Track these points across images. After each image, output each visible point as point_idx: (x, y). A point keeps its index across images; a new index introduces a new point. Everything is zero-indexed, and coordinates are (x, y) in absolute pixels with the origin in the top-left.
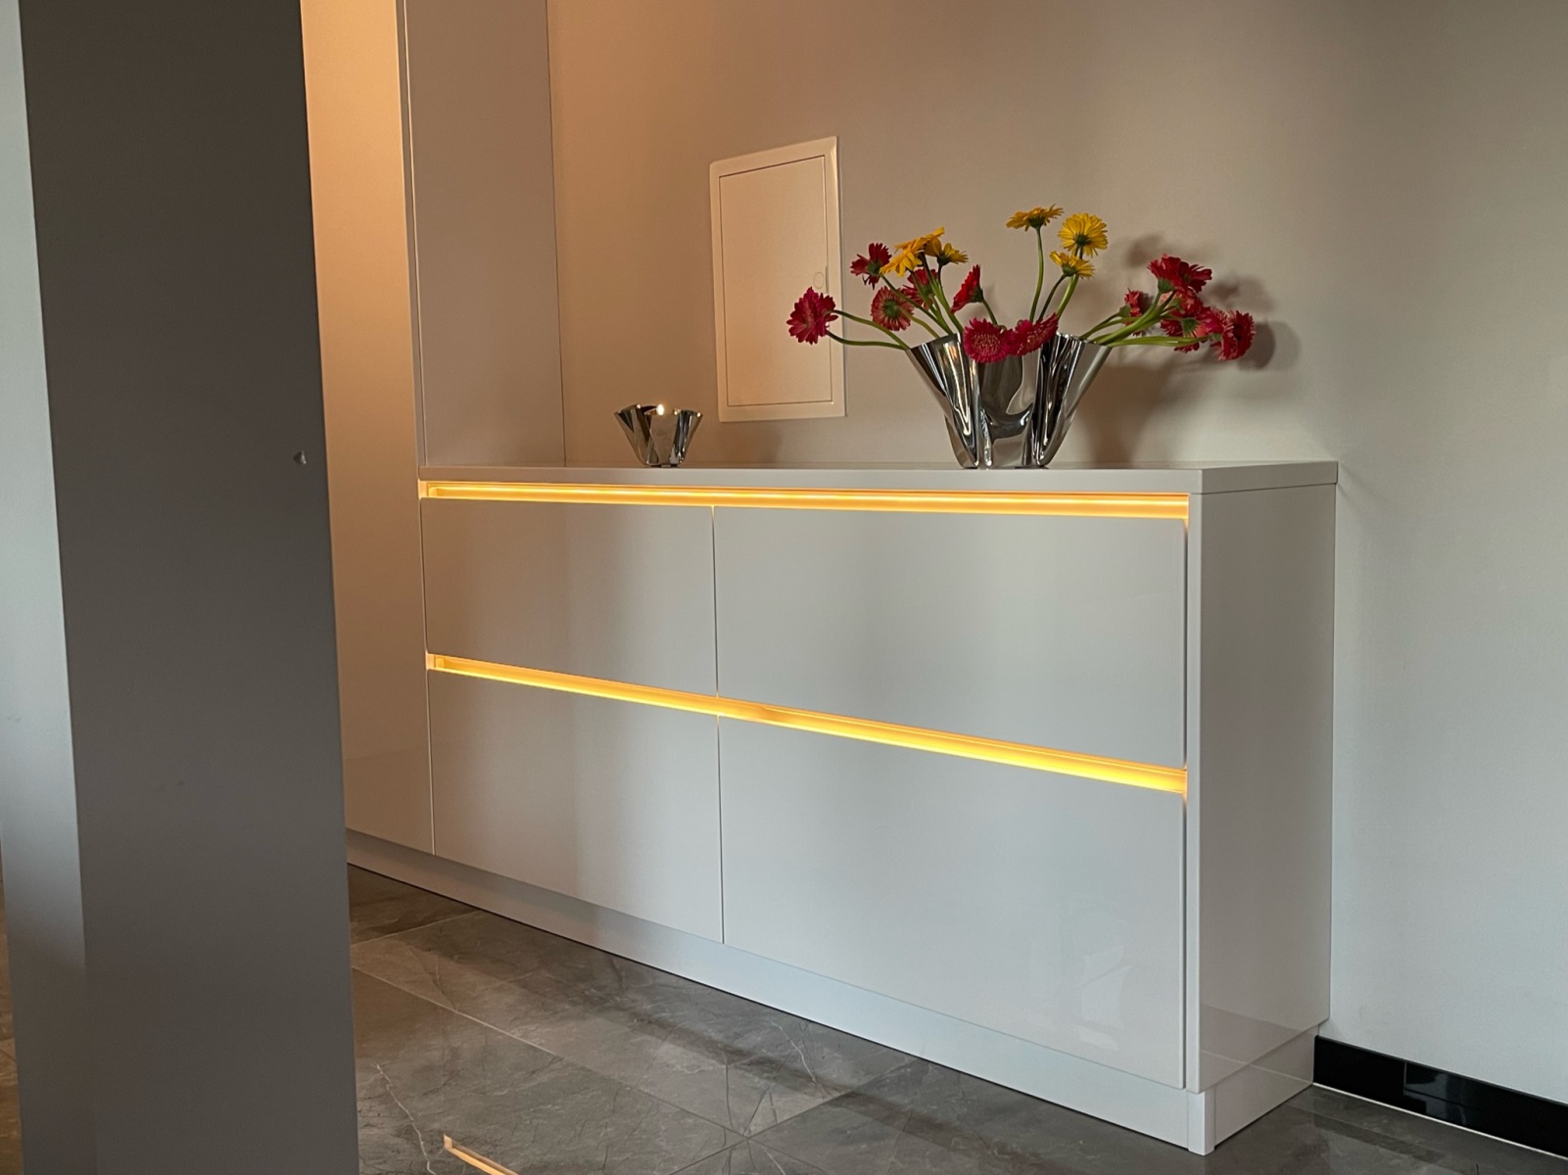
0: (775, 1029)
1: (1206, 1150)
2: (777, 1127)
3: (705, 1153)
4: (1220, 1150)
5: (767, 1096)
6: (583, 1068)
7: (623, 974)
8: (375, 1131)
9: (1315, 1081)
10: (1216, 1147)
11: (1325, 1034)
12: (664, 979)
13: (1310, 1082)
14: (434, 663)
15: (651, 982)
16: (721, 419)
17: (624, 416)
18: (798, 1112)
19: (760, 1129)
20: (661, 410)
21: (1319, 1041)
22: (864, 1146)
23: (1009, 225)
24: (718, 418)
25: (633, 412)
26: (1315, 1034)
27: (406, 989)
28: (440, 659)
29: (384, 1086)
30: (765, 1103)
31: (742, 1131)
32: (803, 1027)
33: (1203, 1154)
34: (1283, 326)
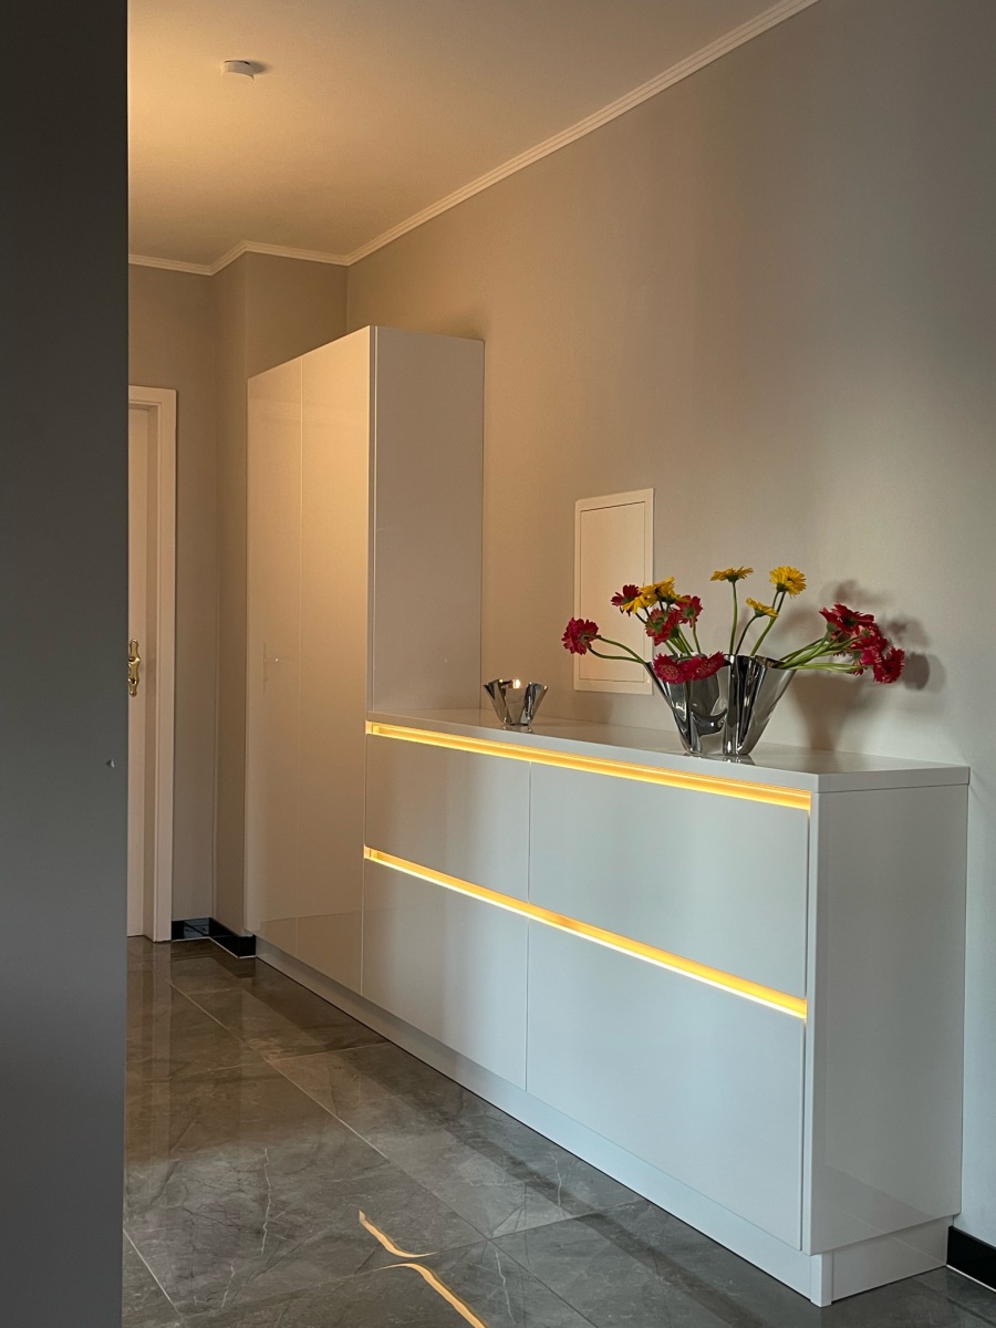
0: (553, 1161)
1: (823, 1302)
2: (513, 1235)
3: (453, 1245)
4: (836, 1305)
5: (518, 1211)
6: (401, 1171)
7: (465, 1104)
8: (243, 1195)
9: (948, 1263)
10: (833, 1303)
11: (958, 1225)
12: (492, 1112)
13: (944, 1264)
14: (370, 854)
15: (482, 1113)
16: (576, 688)
17: (489, 688)
18: (534, 1226)
19: (500, 1234)
20: (517, 684)
21: (952, 1231)
22: (567, 1259)
23: (713, 579)
24: (573, 687)
25: (496, 686)
26: (950, 1224)
27: (311, 1095)
28: (374, 852)
29: (263, 1165)
30: (514, 1217)
31: (486, 1234)
32: (574, 1162)
33: (820, 1305)
34: (935, 658)
